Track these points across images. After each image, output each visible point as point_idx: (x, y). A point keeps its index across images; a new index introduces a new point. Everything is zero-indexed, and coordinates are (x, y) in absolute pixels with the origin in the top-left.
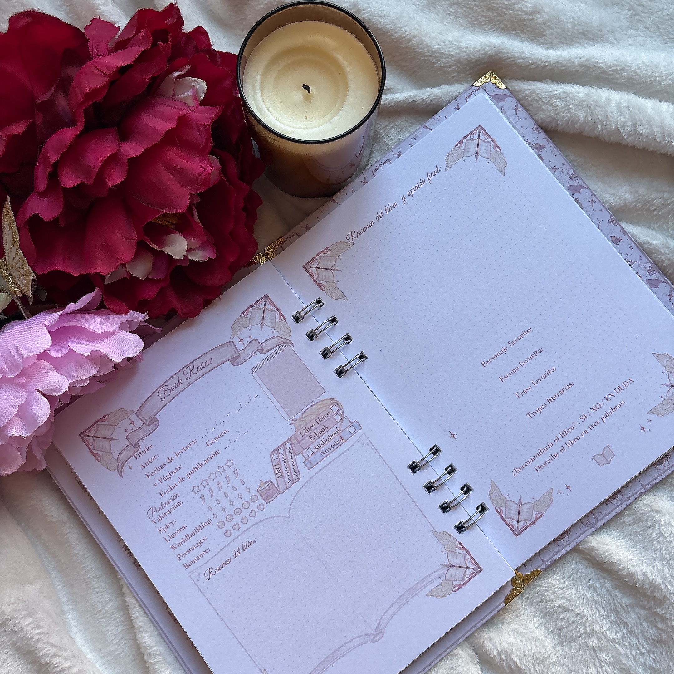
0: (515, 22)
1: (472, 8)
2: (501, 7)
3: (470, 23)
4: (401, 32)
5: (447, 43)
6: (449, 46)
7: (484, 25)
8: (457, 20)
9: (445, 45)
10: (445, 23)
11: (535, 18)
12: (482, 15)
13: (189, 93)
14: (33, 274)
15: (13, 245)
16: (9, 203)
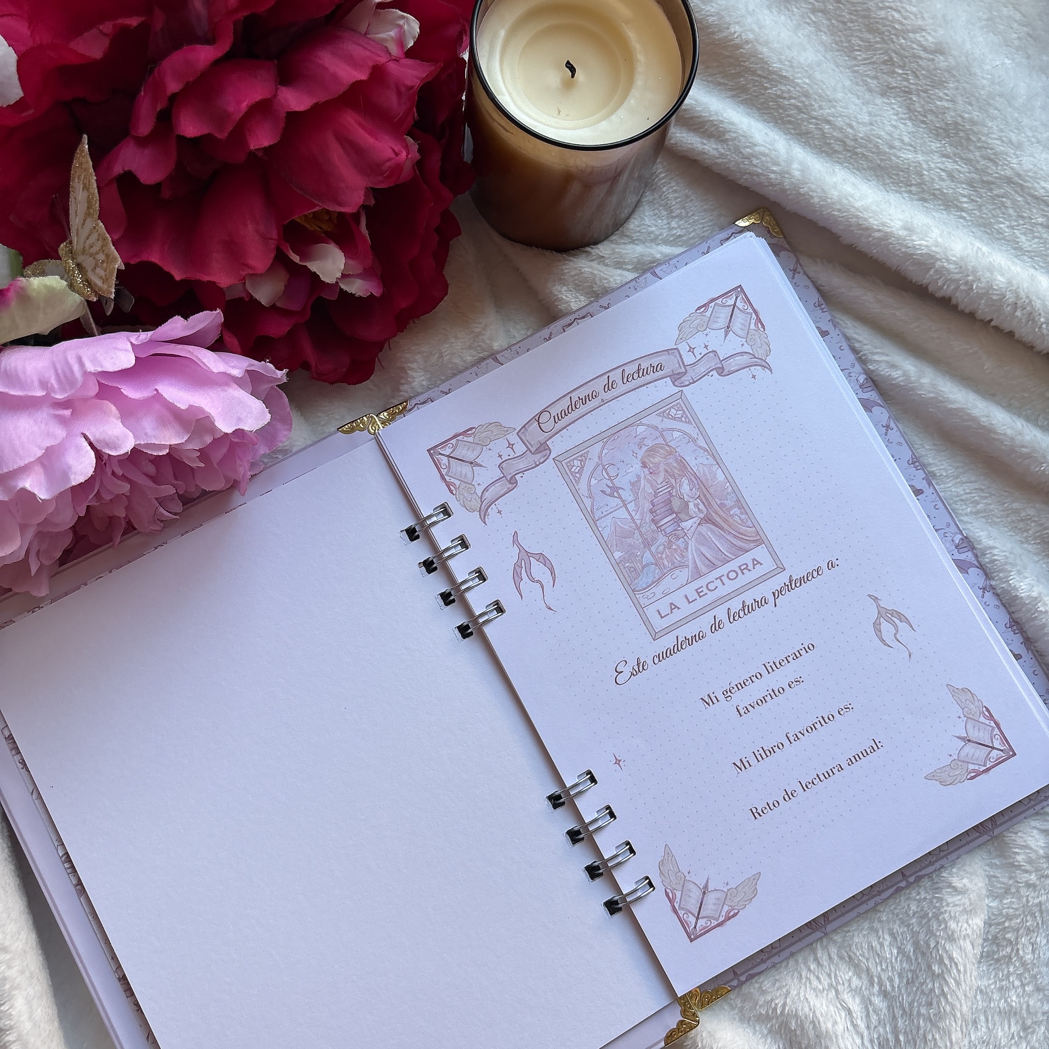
0: (906, 57)
1: (844, 23)
2: (890, 32)
3: (837, 44)
4: (729, 31)
5: (795, 65)
6: (796, 70)
7: (857, 50)
8: (817, 35)
9: (791, 66)
10: (800, 35)
11: (935, 58)
12: (857, 36)
13: (392, 33)
14: (120, 260)
15: (88, 214)
16: (87, 147)
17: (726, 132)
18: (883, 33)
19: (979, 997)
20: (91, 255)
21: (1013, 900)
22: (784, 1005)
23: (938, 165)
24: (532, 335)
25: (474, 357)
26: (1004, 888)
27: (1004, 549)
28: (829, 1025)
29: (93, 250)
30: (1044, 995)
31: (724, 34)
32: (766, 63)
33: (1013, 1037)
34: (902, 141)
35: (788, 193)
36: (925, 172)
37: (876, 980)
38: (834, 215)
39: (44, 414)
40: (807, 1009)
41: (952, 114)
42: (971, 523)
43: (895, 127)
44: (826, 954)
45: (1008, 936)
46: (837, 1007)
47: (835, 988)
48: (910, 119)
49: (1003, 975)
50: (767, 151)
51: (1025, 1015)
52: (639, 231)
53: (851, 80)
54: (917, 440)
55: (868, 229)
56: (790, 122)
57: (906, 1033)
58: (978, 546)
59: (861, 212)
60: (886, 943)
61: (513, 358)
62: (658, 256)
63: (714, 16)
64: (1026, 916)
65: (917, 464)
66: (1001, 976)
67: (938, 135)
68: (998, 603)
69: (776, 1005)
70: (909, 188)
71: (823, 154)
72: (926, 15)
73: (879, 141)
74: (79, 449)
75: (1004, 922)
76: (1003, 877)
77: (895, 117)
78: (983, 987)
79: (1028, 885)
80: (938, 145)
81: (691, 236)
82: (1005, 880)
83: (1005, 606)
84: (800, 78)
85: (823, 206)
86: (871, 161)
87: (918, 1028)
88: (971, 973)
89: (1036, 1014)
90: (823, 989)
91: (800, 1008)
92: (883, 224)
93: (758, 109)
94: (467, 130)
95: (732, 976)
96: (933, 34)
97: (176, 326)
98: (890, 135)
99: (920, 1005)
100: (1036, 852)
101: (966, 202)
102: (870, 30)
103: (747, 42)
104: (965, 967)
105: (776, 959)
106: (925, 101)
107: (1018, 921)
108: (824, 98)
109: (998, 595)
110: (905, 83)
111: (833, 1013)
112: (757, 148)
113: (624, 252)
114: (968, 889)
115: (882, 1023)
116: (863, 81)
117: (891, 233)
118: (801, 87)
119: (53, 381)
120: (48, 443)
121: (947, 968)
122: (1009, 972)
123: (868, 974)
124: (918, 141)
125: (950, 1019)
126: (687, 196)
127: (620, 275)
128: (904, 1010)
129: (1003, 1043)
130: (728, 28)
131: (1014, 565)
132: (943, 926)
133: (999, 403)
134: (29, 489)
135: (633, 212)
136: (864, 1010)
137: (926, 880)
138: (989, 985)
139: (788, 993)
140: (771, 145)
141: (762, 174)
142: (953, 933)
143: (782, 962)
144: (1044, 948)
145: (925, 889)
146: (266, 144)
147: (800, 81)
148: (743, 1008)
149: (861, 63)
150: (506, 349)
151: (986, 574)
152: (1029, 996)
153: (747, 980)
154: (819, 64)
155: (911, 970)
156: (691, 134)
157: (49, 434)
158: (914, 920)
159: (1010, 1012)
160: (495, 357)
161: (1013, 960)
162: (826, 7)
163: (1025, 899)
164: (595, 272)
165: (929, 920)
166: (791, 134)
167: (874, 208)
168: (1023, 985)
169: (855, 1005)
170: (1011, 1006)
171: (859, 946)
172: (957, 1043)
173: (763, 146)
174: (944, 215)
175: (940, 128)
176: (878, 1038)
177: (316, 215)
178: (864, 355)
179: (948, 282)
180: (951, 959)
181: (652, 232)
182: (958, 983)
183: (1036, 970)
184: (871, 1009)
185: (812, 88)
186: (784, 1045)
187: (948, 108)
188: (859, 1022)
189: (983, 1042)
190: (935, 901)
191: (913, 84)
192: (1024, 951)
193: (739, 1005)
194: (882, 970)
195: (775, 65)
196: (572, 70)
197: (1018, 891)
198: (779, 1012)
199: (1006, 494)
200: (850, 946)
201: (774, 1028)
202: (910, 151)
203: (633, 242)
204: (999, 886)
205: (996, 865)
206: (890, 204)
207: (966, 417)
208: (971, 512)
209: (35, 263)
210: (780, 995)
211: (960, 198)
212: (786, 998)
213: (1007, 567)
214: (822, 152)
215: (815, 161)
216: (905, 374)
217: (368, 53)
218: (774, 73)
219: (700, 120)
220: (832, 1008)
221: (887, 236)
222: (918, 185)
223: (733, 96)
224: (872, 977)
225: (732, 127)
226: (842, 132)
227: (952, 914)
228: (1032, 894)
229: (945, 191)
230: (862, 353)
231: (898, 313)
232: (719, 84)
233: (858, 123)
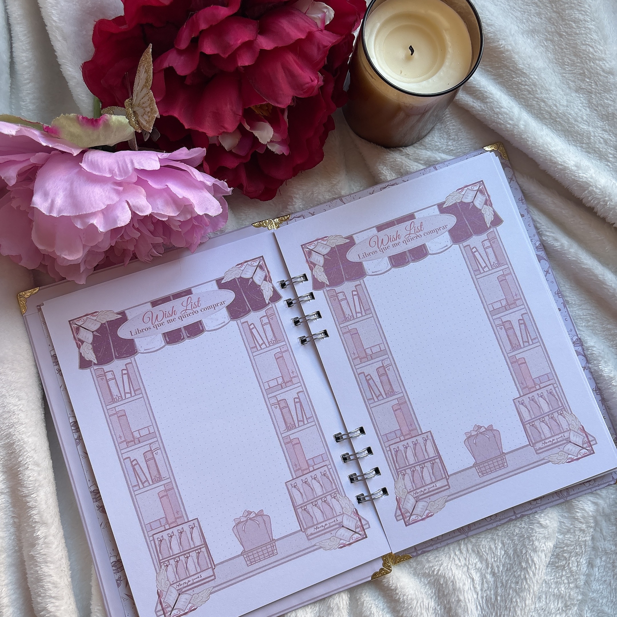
0: (593, 73)
1: (562, 49)
2: (586, 58)
3: (556, 59)
4: (498, 43)
5: (531, 67)
6: (532, 70)
7: (566, 65)
8: (546, 53)
9: (529, 68)
10: (537, 51)
11: (609, 77)
12: (568, 57)
13: (320, 15)
14: (158, 113)
15: (145, 86)
16: (151, 50)
17: (487, 98)
18: (582, 58)
19: (544, 585)
20: (143, 108)
21: (571, 536)
22: (439, 570)
23: (600, 135)
24: (363, 190)
25: (330, 196)
26: (567, 529)
27: (599, 348)
28: (461, 585)
29: (144, 105)
30: (580, 591)
31: (495, 44)
32: (515, 64)
33: (559, 610)
34: (582, 118)
35: (515, 136)
36: (592, 137)
37: (490, 566)
38: (538, 152)
39: (109, 187)
40: (450, 574)
41: (612, 108)
42: (584, 332)
43: (580, 110)
44: (466, 547)
45: (565, 555)
46: (467, 576)
47: (467, 566)
48: (589, 107)
49: (559, 575)
50: (508, 112)
51: (567, 599)
52: (430, 144)
53: (561, 81)
54: (562, 282)
55: (555, 163)
56: (523, 98)
57: (501, 596)
58: (585, 345)
59: (553, 153)
60: (499, 548)
61: (350, 201)
62: (439, 159)
63: (492, 33)
64: (577, 546)
65: (560, 295)
66: (557, 576)
67: (602, 118)
68: (591, 377)
69: (435, 569)
70: (581, 145)
71: (538, 119)
72: (607, 52)
73: (570, 116)
74: (123, 208)
75: (564, 547)
76: (568, 523)
77: (581, 105)
78: (547, 580)
79: (581, 530)
80: (602, 124)
81: (458, 151)
82: (568, 525)
83: (594, 379)
84: (533, 75)
85: (533, 146)
86: (563, 126)
87: (509, 594)
88: (542, 570)
89: (573, 599)
90: (461, 565)
91: (447, 573)
92: (564, 162)
93: (507, 88)
94: (348, 73)
95: (414, 550)
96: (609, 63)
97: (183, 153)
98: (576, 114)
99: (512, 582)
100: (588, 513)
101: (611, 158)
102: (575, 55)
103: (507, 51)
104: (539, 567)
105: (439, 545)
106: (599, 99)
107: (572, 548)
108: (544, 88)
109: (591, 373)
110: (590, 87)
111: (464, 579)
112: (502, 109)
113: (421, 153)
114: (548, 526)
115: (489, 589)
116: (567, 82)
117: (568, 167)
118: (533, 80)
119: (116, 170)
120: (109, 202)
121: (530, 565)
122: (562, 574)
123: (486, 562)
124: (591, 120)
125: (527, 592)
126: (460, 129)
127: (416, 166)
128: (502, 583)
129: (553, 612)
130: (498, 42)
131: (603, 358)
132: (531, 543)
133: (610, 269)
134: (95, 224)
135: (429, 132)
136: (481, 580)
137: (526, 517)
138: (551, 579)
139: (442, 564)
140: (510, 109)
141: (503, 124)
142: (536, 548)
143: (441, 547)
144: (584, 565)
145: (525, 522)
146: (247, 64)
147: (532, 76)
148: (416, 568)
149: (567, 72)
150: (348, 195)
151: (587, 360)
152: (571, 589)
153: (421, 554)
154: (544, 69)
155: (510, 563)
156: (468, 96)
157: (110, 198)
158: (516, 538)
159: (560, 595)
160: (341, 199)
161: (566, 569)
162: (553, 38)
163: (577, 537)
164: (403, 162)
165: (524, 539)
166: (523, 105)
167: (561, 152)
168: (569, 583)
169: (477, 577)
170: (561, 593)
171: (484, 546)
172: (529, 606)
173: (506, 109)
174: (598, 163)
175: (605, 115)
176: (486, 597)
177: (261, 107)
178: (541, 231)
179: (594, 199)
180: (533, 561)
181: (437, 146)
182: (534, 574)
183: (577, 576)
184: (485, 580)
185: (538, 81)
186: (435, 591)
187: (610, 105)
188: (477, 586)
189: (542, 609)
190: (529, 529)
191: (594, 89)
192: (572, 565)
193: (415, 566)
194: (494, 561)
195: (520, 66)
196: (412, 51)
197: (574, 532)
198: (435, 573)
199: (605, 319)
200: (479, 546)
201: (431, 581)
202: (586, 125)
203: (426, 149)
204: (565, 527)
205: (565, 516)
206: (570, 151)
207: (591, 274)
208: (585, 326)
209: (109, 107)
210: (438, 564)
211: (609, 154)
212: (440, 566)
213: (599, 358)
214: (538, 117)
215: (533, 121)
216: (562, 245)
217: (307, 25)
218: (519, 70)
219: (474, 89)
220: (464, 576)
221: (565, 168)
222: (587, 144)
223: (494, 79)
224: (488, 564)
225: (491, 95)
226: (550, 108)
227: (538, 538)
228: (582, 535)
229: (601, 149)
230: (540, 230)
231: (563, 212)
232: (488, 71)
233: (560, 105)
